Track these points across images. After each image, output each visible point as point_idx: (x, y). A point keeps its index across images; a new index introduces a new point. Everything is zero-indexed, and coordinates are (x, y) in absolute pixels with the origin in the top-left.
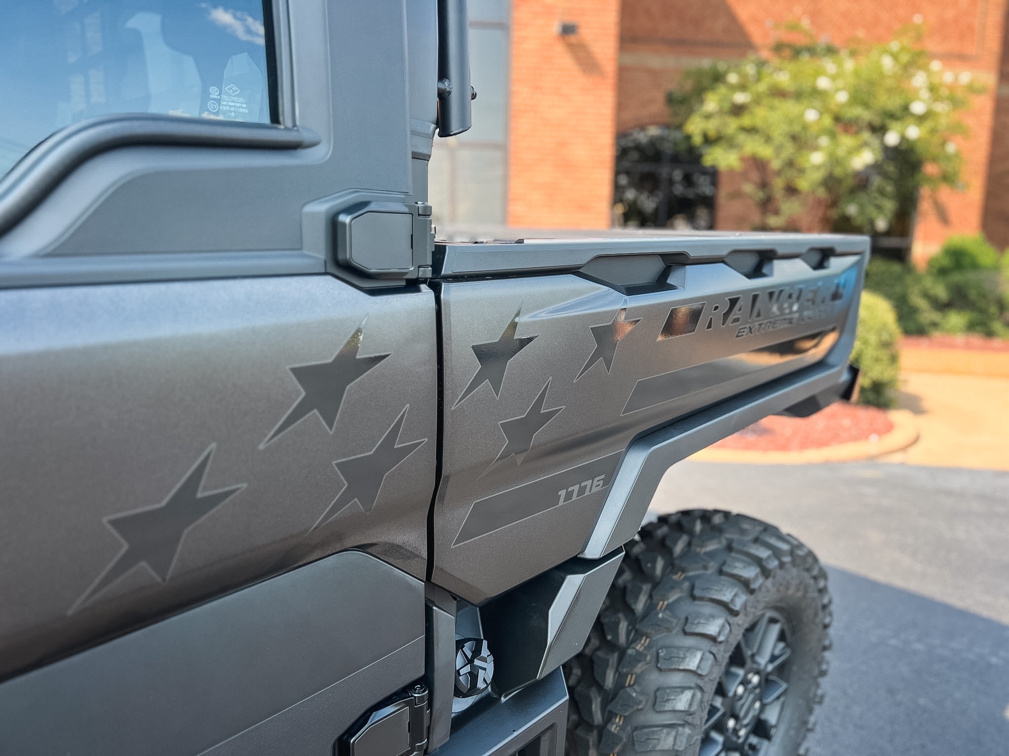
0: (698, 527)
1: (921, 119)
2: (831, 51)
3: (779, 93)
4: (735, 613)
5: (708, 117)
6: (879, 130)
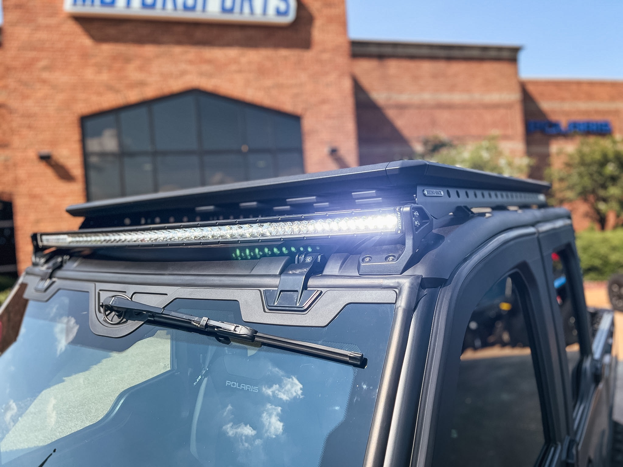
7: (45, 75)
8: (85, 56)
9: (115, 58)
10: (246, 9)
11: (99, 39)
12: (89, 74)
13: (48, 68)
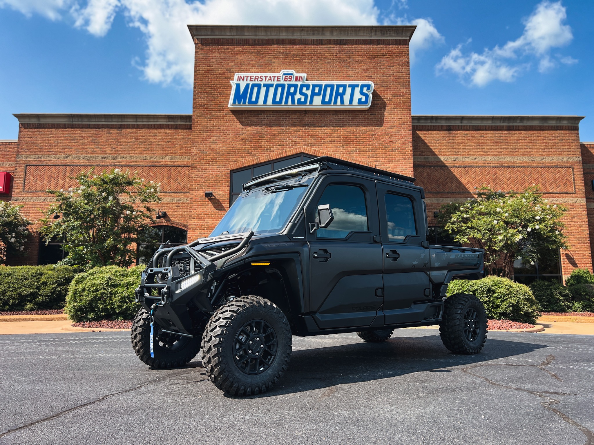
0: (454, 298)
1: (541, 221)
2: (502, 196)
3: (481, 213)
4: (462, 309)
5: (453, 223)
6: (525, 227)
7: (213, 146)
8: (237, 134)
9: (254, 135)
10: (339, 102)
11: (245, 124)
12: (238, 145)
13: (215, 142)
